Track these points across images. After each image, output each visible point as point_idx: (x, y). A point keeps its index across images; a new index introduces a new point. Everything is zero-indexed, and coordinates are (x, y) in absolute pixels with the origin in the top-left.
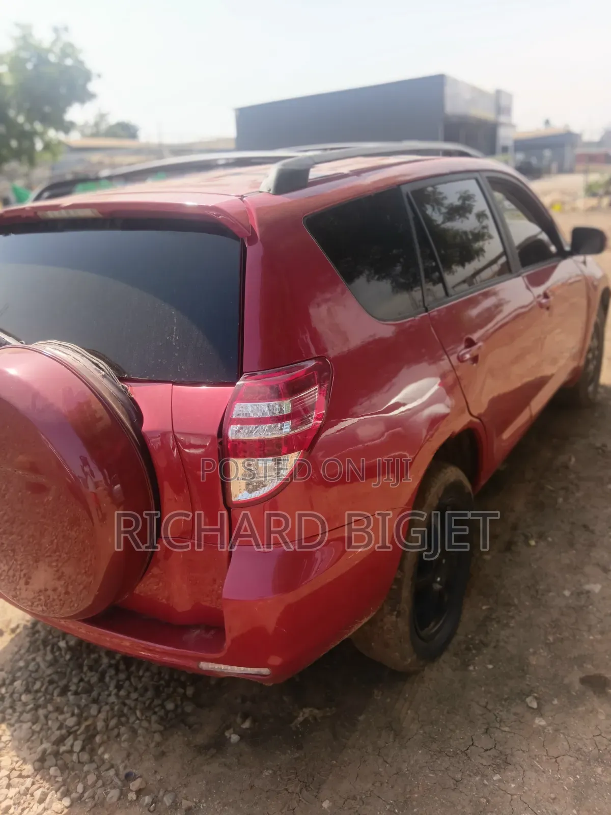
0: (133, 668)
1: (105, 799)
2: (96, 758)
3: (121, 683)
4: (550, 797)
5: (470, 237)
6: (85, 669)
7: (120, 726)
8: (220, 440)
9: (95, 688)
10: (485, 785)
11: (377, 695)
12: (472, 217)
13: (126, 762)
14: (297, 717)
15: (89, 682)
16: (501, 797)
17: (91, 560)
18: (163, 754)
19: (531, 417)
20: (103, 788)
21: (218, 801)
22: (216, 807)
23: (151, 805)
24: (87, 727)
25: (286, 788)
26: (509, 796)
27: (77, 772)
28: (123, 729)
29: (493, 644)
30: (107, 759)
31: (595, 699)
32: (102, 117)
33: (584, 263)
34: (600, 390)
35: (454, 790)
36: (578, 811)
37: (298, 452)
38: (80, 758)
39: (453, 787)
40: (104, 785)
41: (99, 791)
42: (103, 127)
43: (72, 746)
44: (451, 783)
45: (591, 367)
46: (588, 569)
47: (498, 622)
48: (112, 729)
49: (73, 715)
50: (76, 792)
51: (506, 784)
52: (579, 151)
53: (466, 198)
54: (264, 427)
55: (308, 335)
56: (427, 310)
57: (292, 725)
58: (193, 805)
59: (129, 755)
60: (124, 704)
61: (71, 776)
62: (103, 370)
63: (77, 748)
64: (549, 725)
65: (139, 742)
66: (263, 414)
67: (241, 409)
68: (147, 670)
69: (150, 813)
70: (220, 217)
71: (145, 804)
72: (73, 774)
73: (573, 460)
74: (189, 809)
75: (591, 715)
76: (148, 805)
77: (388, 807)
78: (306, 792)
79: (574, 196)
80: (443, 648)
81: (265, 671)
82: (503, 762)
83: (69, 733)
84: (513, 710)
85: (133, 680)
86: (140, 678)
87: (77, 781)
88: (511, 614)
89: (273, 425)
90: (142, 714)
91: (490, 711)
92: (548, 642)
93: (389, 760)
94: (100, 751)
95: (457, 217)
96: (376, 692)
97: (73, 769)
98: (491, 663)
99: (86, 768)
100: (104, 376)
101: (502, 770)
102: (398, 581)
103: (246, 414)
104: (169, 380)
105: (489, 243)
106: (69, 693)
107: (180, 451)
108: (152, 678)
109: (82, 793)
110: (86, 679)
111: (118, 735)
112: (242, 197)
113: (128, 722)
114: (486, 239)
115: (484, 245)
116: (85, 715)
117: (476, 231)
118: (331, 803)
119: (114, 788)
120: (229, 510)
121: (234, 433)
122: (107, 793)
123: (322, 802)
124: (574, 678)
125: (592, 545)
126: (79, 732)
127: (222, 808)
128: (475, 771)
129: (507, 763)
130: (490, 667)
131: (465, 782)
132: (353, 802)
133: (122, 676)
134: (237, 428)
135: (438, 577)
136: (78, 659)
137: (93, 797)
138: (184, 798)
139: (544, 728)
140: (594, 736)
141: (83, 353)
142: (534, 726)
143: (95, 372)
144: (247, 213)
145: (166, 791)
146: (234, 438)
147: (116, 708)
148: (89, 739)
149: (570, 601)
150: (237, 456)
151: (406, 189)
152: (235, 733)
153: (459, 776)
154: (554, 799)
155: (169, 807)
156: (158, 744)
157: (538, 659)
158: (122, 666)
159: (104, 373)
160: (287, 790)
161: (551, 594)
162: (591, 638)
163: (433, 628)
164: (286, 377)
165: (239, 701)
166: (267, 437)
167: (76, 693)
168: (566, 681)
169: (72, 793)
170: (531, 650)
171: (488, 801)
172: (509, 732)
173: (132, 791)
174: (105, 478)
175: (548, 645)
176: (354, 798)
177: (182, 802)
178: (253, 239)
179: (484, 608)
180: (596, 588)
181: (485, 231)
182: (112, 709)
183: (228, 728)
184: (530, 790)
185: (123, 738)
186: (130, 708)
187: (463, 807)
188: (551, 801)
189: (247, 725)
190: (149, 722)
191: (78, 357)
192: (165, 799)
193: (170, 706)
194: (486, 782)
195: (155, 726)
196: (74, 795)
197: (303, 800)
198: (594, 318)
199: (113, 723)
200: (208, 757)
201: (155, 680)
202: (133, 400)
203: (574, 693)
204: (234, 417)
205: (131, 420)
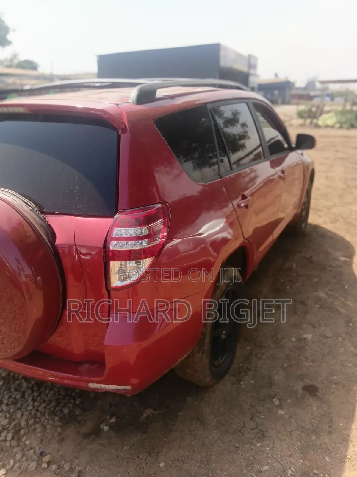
0: (42, 389)
1: (27, 468)
2: (21, 444)
3: (35, 398)
4: (288, 454)
5: (237, 137)
6: (12, 390)
7: (36, 424)
8: (104, 250)
9: (19, 402)
10: (252, 449)
11: (189, 400)
12: (239, 126)
13: (40, 445)
14: (142, 415)
15: (15, 398)
16: (261, 456)
17: (20, 323)
18: (63, 440)
19: (273, 240)
20: (26, 462)
21: (97, 466)
22: (96, 469)
23: (57, 470)
24: (15, 425)
25: (138, 456)
26: (266, 455)
27: (9, 453)
28: (37, 426)
29: (253, 369)
30: (28, 444)
31: (311, 399)
32: (15, 56)
33: (302, 154)
34: (308, 226)
35: (235, 453)
36: (303, 461)
37: (151, 258)
38: (11, 444)
39: (234, 451)
40: (26, 460)
41: (24, 464)
42: (16, 61)
43: (6, 437)
44: (233, 449)
45: (304, 213)
46: (304, 326)
47: (256, 357)
48: (31, 426)
49: (6, 418)
50: (9, 465)
51: (264, 448)
52: (293, 92)
53: (236, 114)
54: (131, 243)
55: (155, 189)
56: (221, 177)
57: (140, 419)
58: (82, 469)
59: (42, 440)
60: (38, 410)
61: (5, 455)
62: (31, 207)
63: (9, 437)
64: (286, 414)
65: (48, 433)
66: (130, 235)
67: (117, 232)
68: (51, 390)
69: (56, 475)
70: (106, 116)
71: (53, 470)
72: (7, 454)
73: (294, 265)
74: (80, 472)
75: (309, 407)
76: (55, 471)
77: (198, 464)
78: (150, 458)
79: (291, 118)
80: (226, 372)
81: (128, 387)
82: (262, 436)
83: (4, 429)
84: (266, 406)
85: (42, 396)
86: (47, 395)
87: (9, 458)
88: (263, 352)
89: (136, 242)
90: (49, 417)
91: (253, 407)
92: (284, 367)
93: (197, 438)
94: (24, 439)
95: (230, 126)
96: (188, 398)
97: (7, 451)
98: (253, 380)
99: (15, 450)
100: (31, 210)
101: (261, 440)
102: (204, 334)
103: (120, 235)
104: (72, 213)
105: (248, 142)
106: (3, 405)
107: (79, 257)
108: (55, 394)
109: (13, 466)
110: (13, 396)
111: (35, 429)
112: (117, 105)
113: (40, 421)
114: (247, 139)
115: (245, 142)
116: (14, 417)
117: (241, 134)
118: (165, 464)
119: (33, 461)
120: (109, 292)
121: (113, 246)
122: (29, 465)
123: (160, 463)
124: (299, 386)
125: (306, 313)
126: (10, 429)
127: (100, 470)
128: (246, 441)
129: (263, 436)
130: (253, 382)
131: (241, 448)
132: (177, 463)
133: (36, 394)
134: (115, 243)
135: (224, 331)
136: (8, 384)
137: (20, 467)
138: (76, 465)
139: (283, 415)
140: (311, 419)
141: (17, 196)
142: (278, 415)
143: (26, 208)
144: (121, 114)
145: (66, 461)
146: (113, 249)
147: (33, 413)
148: (17, 432)
149: (295, 344)
150: (114, 260)
151: (209, 106)
152: (106, 425)
153: (237, 445)
154: (290, 455)
155: (68, 470)
156: (60, 434)
157: (279, 377)
158: (35, 388)
159: (31, 208)
160: (138, 457)
161: (285, 340)
162: (307, 364)
163: (220, 361)
164: (144, 213)
165: (108, 406)
166: (133, 249)
167: (7, 405)
168: (295, 389)
169: (6, 466)
170: (275, 372)
171: (254, 458)
172: (264, 419)
173: (44, 462)
174: (33, 272)
175: (285, 369)
176: (178, 460)
177: (75, 468)
178: (124, 130)
179: (248, 348)
180: (309, 337)
181: (246, 134)
182: (30, 414)
183: (102, 423)
184: (277, 451)
185: (38, 431)
186: (41, 413)
187: (240, 462)
188: (289, 456)
189: (113, 420)
190: (54, 420)
191: (15, 198)
192: (65, 466)
193: (66, 411)
194: (253, 447)
195: (57, 423)
196: (8, 467)
197: (148, 463)
198: (307, 186)
199: (31, 422)
200: (90, 440)
201: (56, 395)
202: (49, 225)
203: (299, 396)
204: (113, 236)
205: (48, 237)
